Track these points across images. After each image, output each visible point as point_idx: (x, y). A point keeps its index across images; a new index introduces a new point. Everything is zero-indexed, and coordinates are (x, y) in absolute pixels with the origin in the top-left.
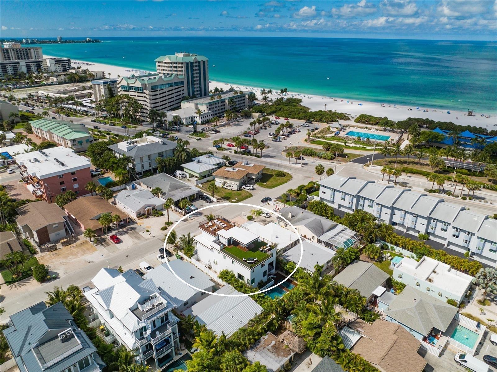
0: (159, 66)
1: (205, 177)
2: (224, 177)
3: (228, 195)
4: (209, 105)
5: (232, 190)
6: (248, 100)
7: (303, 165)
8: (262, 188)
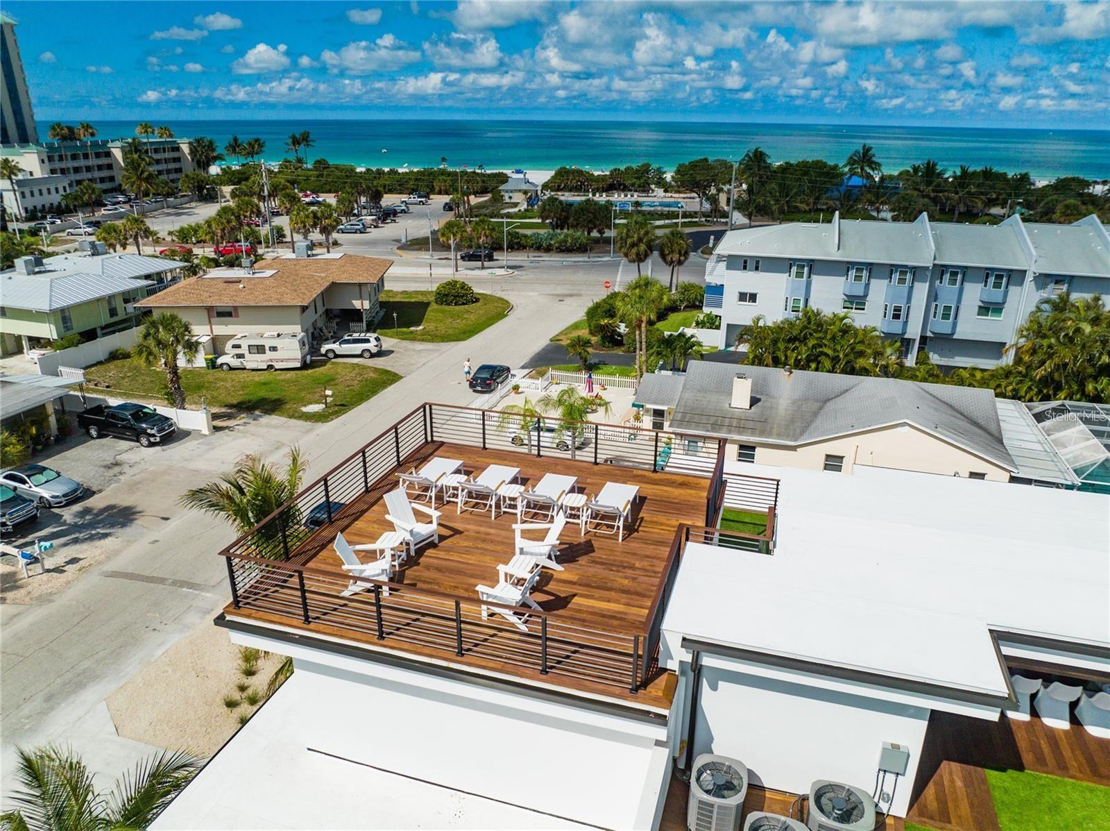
2: (209, 309)
3: (263, 393)
4: (49, 157)
5: (270, 367)
6: (193, 160)
7: (511, 271)
8: (419, 346)
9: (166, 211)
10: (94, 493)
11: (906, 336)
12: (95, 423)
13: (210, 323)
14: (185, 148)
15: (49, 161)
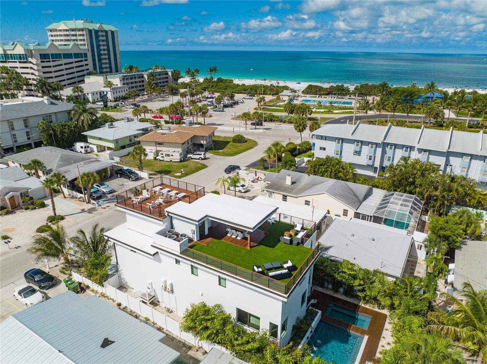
0: (52, 36)
1: (123, 147)
2: (156, 142)
3: (166, 169)
4: (123, 79)
5: (171, 161)
6: (172, 78)
7: (265, 130)
8: (218, 157)
9: (159, 99)
10: (116, 192)
11: (374, 166)
12: (119, 173)
13: (156, 146)
14: (170, 74)
15: (123, 80)
